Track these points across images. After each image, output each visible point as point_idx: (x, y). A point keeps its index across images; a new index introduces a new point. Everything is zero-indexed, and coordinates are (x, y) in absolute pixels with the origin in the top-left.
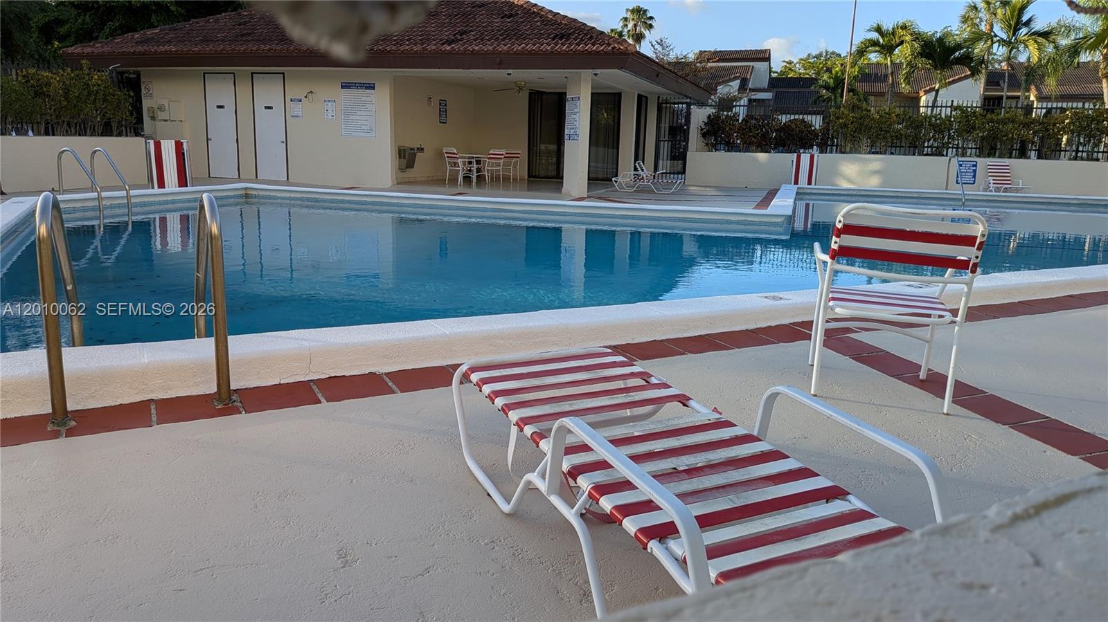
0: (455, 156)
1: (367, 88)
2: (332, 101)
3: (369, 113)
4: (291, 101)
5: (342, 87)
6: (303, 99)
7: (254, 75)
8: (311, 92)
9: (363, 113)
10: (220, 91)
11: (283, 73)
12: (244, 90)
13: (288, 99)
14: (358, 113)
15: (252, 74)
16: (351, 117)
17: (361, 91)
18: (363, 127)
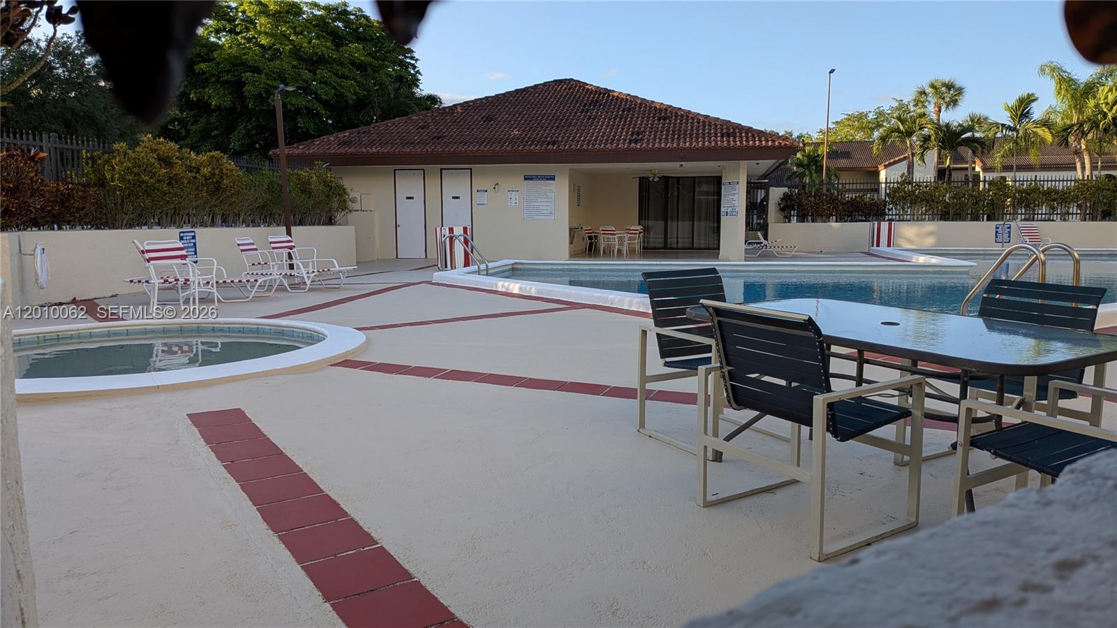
0: (613, 232)
1: (548, 179)
2: (515, 191)
3: (549, 200)
4: (478, 191)
5: (525, 179)
6: (490, 189)
7: (443, 171)
8: (497, 184)
9: (546, 200)
10: (410, 185)
11: (471, 169)
12: (433, 184)
13: (474, 191)
14: (540, 200)
15: (441, 169)
16: (533, 204)
17: (543, 182)
18: (544, 212)
